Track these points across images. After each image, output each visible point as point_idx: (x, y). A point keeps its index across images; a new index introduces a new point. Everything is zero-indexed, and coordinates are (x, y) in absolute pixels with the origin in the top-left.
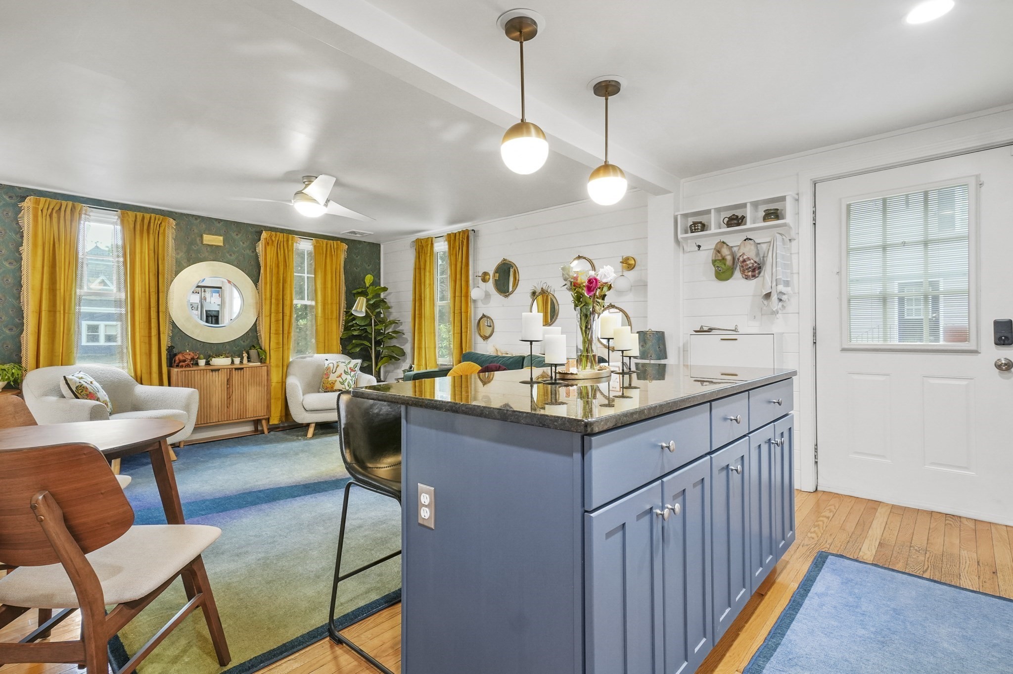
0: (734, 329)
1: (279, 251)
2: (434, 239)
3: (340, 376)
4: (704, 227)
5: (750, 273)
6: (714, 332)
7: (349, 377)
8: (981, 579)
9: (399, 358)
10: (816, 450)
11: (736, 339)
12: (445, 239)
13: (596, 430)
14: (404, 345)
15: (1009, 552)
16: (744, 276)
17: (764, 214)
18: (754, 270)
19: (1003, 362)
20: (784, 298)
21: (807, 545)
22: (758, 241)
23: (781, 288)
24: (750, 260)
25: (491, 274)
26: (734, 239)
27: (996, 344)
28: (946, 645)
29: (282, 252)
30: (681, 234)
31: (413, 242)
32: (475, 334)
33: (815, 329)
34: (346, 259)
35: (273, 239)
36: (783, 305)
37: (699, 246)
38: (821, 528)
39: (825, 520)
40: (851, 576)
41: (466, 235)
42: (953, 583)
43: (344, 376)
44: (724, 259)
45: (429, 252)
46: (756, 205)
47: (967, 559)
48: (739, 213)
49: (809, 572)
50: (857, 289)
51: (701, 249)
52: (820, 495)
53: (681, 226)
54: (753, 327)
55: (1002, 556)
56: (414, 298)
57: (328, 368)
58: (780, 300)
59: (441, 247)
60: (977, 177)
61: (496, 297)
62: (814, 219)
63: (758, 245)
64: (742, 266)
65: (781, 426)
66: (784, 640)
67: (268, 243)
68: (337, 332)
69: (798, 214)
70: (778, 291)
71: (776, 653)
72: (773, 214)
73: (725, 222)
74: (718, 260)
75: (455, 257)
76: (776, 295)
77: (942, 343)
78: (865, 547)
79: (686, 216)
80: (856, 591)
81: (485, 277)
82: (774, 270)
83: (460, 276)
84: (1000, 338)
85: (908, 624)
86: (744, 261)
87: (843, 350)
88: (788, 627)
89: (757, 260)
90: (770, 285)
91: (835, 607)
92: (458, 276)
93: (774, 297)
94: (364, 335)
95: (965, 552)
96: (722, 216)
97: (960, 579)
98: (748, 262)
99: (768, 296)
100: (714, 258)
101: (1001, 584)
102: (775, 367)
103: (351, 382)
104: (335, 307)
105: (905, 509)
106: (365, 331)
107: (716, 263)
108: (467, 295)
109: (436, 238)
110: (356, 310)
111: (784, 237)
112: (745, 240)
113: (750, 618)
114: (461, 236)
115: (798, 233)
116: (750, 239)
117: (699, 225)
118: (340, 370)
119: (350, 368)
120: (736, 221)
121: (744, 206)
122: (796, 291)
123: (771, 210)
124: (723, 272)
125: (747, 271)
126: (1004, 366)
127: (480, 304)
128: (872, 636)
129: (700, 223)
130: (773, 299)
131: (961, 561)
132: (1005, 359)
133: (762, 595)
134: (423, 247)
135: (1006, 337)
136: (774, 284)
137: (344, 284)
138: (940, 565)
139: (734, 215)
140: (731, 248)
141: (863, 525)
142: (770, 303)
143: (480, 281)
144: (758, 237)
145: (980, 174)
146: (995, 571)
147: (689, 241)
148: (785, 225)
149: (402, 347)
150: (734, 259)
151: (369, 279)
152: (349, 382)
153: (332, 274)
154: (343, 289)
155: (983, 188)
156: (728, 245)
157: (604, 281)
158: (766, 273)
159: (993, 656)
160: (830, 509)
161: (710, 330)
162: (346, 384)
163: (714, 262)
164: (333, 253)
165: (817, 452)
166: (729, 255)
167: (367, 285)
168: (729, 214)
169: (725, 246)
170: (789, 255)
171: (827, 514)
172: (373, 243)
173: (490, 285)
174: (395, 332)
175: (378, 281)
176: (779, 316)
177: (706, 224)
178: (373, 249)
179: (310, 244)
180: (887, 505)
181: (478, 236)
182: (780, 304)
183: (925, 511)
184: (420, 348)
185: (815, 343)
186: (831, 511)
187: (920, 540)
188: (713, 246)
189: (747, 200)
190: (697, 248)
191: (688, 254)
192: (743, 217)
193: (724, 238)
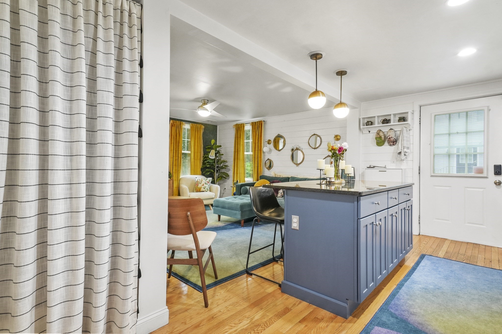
0: (384, 167)
1: (177, 129)
2: (245, 124)
3: (203, 185)
4: (372, 123)
5: (392, 144)
6: (376, 168)
7: (207, 186)
8: (485, 263)
9: (226, 177)
10: (419, 218)
11: (386, 171)
12: (250, 124)
13: (364, 194)
14: (228, 172)
15: (498, 255)
16: (389, 144)
17: (399, 119)
18: (393, 142)
19: (497, 182)
20: (407, 154)
21: (417, 252)
22: (395, 130)
23: (405, 150)
24: (392, 138)
25: (272, 140)
26: (385, 129)
27: (495, 174)
28: (469, 280)
29: (178, 129)
30: (362, 126)
31: (234, 125)
32: (264, 167)
33: (419, 167)
34: (203, 132)
35: (175, 124)
36: (406, 157)
37: (369, 131)
38: (422, 247)
39: (424, 245)
40: (435, 261)
41: (261, 123)
42: (474, 264)
43: (205, 185)
44: (380, 137)
45: (242, 130)
46: (395, 115)
47: (481, 257)
48: (388, 118)
49: (418, 260)
50: (437, 151)
51: (370, 132)
52: (421, 236)
53: (362, 122)
54: (393, 166)
55: (495, 257)
56: (235, 150)
57: (197, 182)
58: (405, 155)
59: (248, 128)
60: (488, 107)
61: (274, 151)
62: (420, 121)
63: (396, 132)
64: (389, 141)
65: (409, 203)
66: (411, 277)
67: (173, 125)
68: (199, 165)
69: (413, 119)
70: (404, 151)
71: (408, 281)
72: (403, 119)
73: (381, 121)
74: (378, 137)
75: (255, 133)
76: (403, 153)
77: (473, 174)
78: (440, 253)
79: (364, 118)
80: (437, 265)
81: (269, 142)
82: (403, 142)
83: (258, 141)
84: (496, 172)
85: (456, 275)
86: (390, 138)
87: (432, 176)
88: (412, 274)
89: (395, 138)
90: (401, 148)
91: (429, 270)
92: (257, 141)
93: (403, 154)
94: (212, 167)
95: (480, 255)
96: (380, 119)
97: (477, 263)
98: (391, 139)
99: (400, 153)
100: (376, 137)
101: (492, 265)
102: (403, 182)
103: (208, 188)
104: (199, 154)
105: (457, 241)
106: (213, 165)
107: (377, 139)
108: (261, 150)
109: (246, 124)
110: (210, 156)
111: (407, 129)
112: (390, 129)
113: (397, 272)
114: (258, 124)
115: (413, 127)
116: (392, 129)
117: (370, 122)
118: (203, 182)
119: (207, 182)
120: (386, 121)
121: (390, 115)
122: (412, 151)
123: (401, 117)
124: (380, 143)
125: (390, 142)
126: (498, 183)
127: (266, 154)
128: (443, 277)
129: (370, 121)
130: (402, 154)
131: (478, 258)
132: (498, 180)
133: (401, 266)
134: (239, 128)
135: (499, 172)
136: (403, 148)
137: (202, 144)
138: (470, 259)
139: (385, 119)
140: (383, 133)
141: (439, 246)
142: (401, 156)
143: (267, 144)
144: (396, 129)
145: (489, 106)
146: (491, 261)
147: (365, 129)
148: (408, 124)
149: (227, 173)
150: (385, 137)
151: (213, 141)
152: (207, 188)
153: (198, 139)
154: (202, 146)
155: (490, 111)
156: (382, 131)
157: (345, 148)
158: (399, 143)
159: (486, 283)
160: (425, 241)
161: (374, 167)
162: (206, 188)
163: (376, 138)
164: (198, 130)
165: (420, 219)
166: (383, 135)
167: (212, 144)
168: (383, 118)
169: (381, 132)
170: (409, 136)
171: (424, 242)
172: (214, 125)
173: (272, 146)
174: (225, 166)
175: (216, 142)
176: (404, 161)
177: (373, 122)
178: (214, 128)
179: (189, 126)
180: (449, 240)
181: (266, 124)
182: (405, 156)
183: (465, 242)
184: (237, 173)
185: (419, 173)
186: (426, 242)
187: (462, 251)
188: (376, 132)
189: (392, 113)
190: (369, 132)
191: (364, 134)
192: (389, 120)
193: (381, 128)
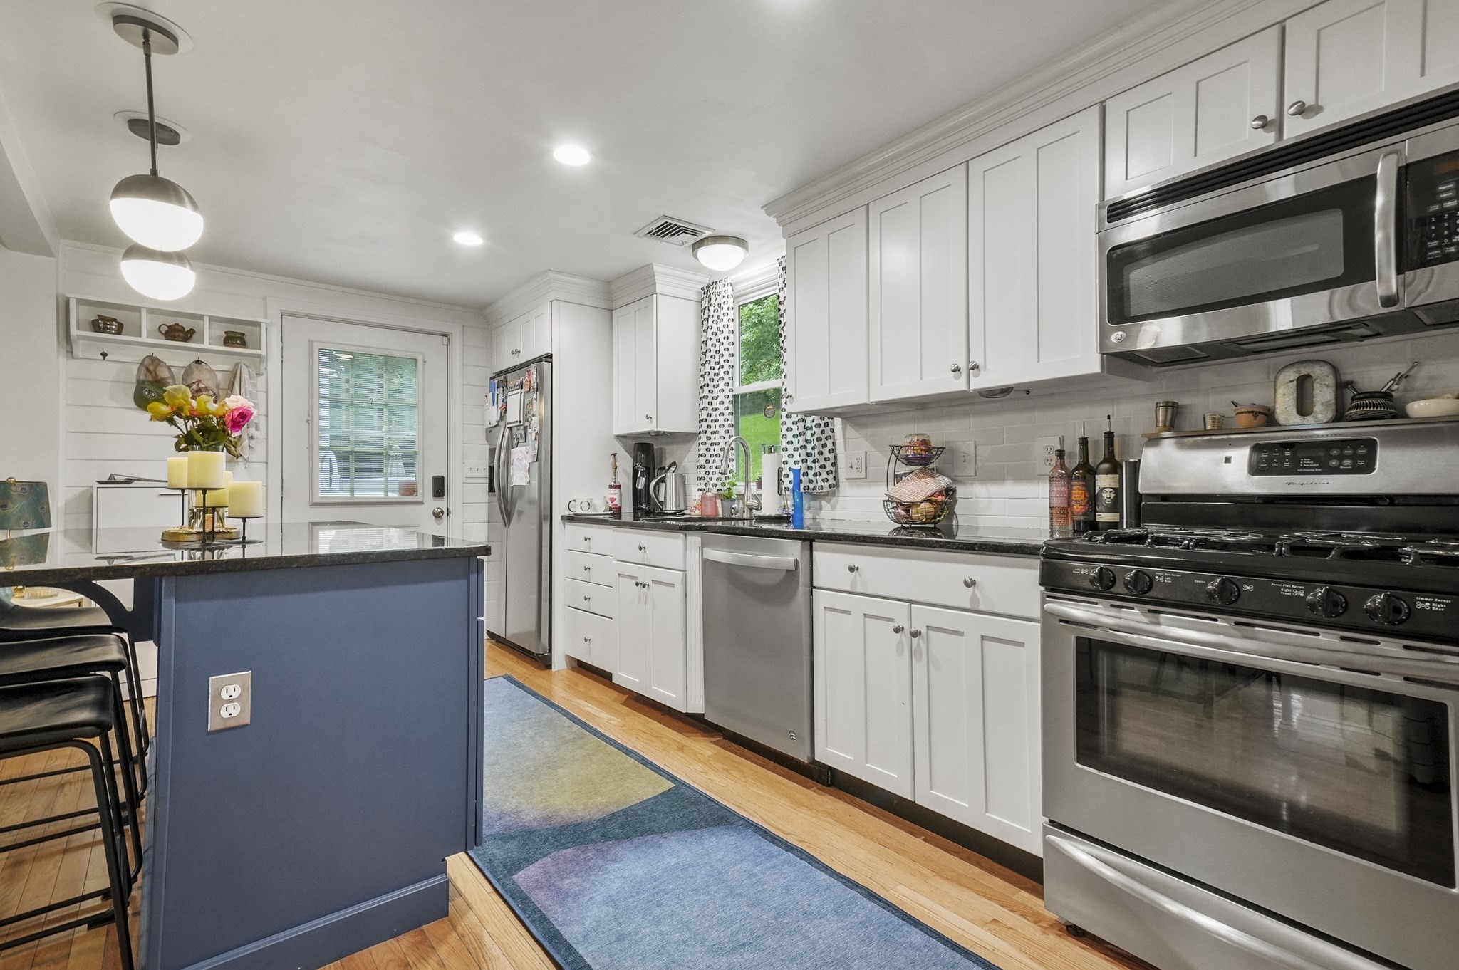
4: (121, 329)
6: (138, 483)
17: (225, 335)
19: (438, 511)
22: (213, 367)
23: (253, 431)
26: (175, 357)
27: (435, 495)
30: (76, 329)
33: (282, 482)
37: (105, 354)
44: (159, 382)
48: (187, 324)
51: (107, 358)
53: (77, 314)
58: (250, 446)
69: (267, 345)
72: (237, 339)
73: (163, 331)
74: (148, 381)
76: (247, 440)
79: (86, 303)
84: (437, 491)
87: (314, 505)
89: (216, 391)
96: (160, 320)
100: (139, 377)
107: (141, 384)
112: (194, 362)
115: (267, 369)
116: (203, 363)
117: (112, 323)
120: (176, 333)
121: (201, 317)
122: (265, 436)
123: (236, 333)
126: (438, 514)
129: (115, 320)
130: (244, 443)
132: (439, 508)
139: (177, 324)
140: (169, 368)
144: (215, 363)
147: (88, 342)
148: (253, 356)
156: (164, 364)
161: (128, 481)
163: (137, 381)
168: (171, 321)
169: (160, 364)
170: (256, 392)
177: (126, 324)
188: (140, 359)
189: (207, 312)
190: (102, 357)
191: (78, 358)
192: (192, 332)
193: (159, 354)
